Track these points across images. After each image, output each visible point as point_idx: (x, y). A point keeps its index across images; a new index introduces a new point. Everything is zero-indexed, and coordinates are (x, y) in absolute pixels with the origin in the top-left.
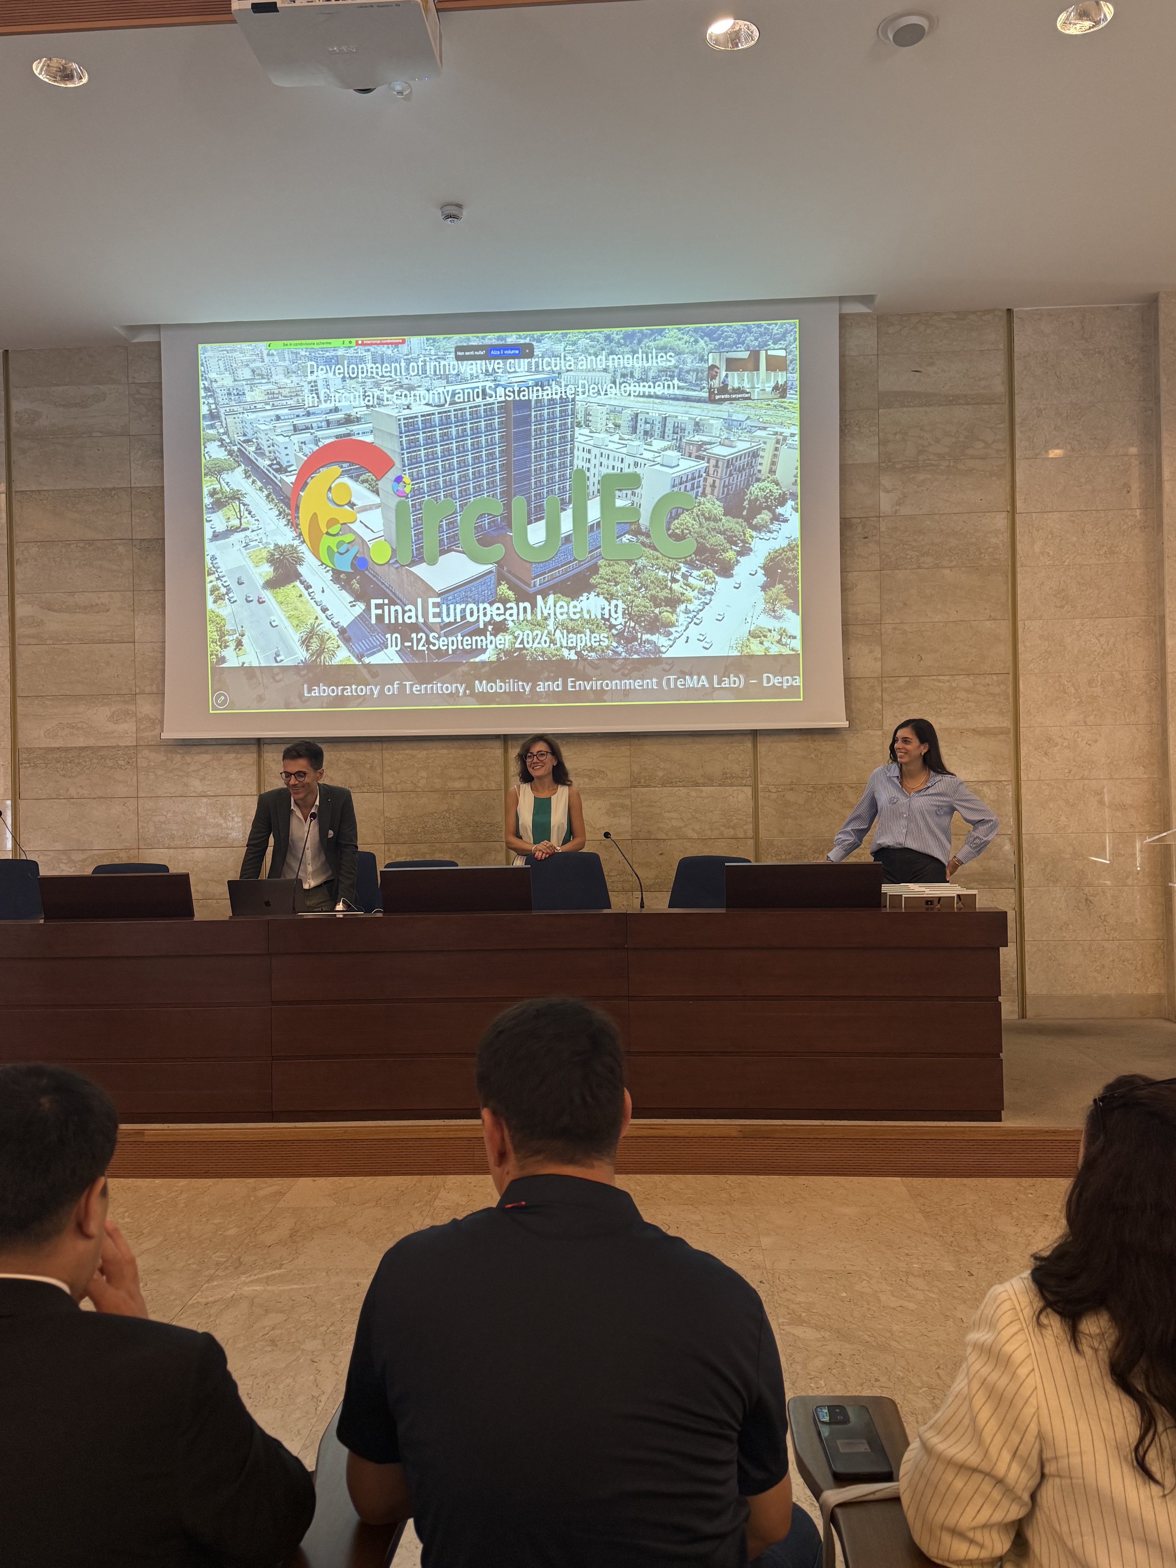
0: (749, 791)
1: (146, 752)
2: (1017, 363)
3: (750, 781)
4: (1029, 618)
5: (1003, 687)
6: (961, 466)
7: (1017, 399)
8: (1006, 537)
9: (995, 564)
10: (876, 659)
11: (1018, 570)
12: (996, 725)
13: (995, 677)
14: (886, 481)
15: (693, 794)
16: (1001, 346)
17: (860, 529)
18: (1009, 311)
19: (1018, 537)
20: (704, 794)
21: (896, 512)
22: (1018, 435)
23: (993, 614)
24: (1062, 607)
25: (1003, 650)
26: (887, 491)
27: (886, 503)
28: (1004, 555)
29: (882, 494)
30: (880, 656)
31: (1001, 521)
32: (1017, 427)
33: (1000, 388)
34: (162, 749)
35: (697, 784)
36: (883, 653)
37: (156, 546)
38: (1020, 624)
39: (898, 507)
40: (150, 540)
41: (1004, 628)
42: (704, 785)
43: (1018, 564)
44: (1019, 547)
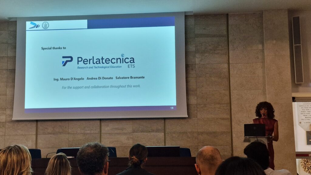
0: (163, 134)
1: (7, 124)
2: (229, 27)
3: (163, 131)
4: (234, 90)
5: (228, 107)
6: (216, 52)
7: (229, 35)
8: (227, 70)
9: (224, 76)
10: (195, 100)
11: (231, 78)
12: (226, 117)
13: (225, 105)
14: (197, 55)
15: (149, 134)
16: (225, 23)
17: (191, 67)
18: (227, 14)
19: (230, 70)
20: (152, 134)
21: (200, 63)
22: (230, 44)
23: (224, 89)
24: (242, 87)
25: (227, 98)
26: (197, 58)
27: (197, 61)
28: (227, 74)
29: (196, 59)
30: (196, 99)
31: (226, 66)
32: (230, 43)
33: (225, 33)
34: (12, 123)
35: (150, 132)
36: (197, 98)
37: (13, 71)
38: (231, 91)
39: (200, 62)
40: (12, 70)
41: (227, 93)
42: (152, 132)
43: (230, 76)
44: (231, 72)
